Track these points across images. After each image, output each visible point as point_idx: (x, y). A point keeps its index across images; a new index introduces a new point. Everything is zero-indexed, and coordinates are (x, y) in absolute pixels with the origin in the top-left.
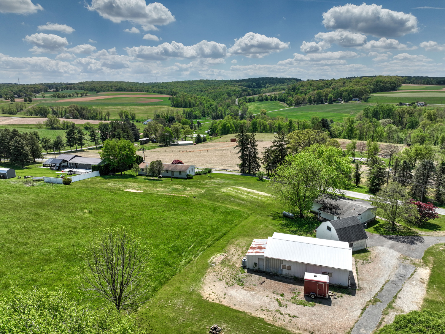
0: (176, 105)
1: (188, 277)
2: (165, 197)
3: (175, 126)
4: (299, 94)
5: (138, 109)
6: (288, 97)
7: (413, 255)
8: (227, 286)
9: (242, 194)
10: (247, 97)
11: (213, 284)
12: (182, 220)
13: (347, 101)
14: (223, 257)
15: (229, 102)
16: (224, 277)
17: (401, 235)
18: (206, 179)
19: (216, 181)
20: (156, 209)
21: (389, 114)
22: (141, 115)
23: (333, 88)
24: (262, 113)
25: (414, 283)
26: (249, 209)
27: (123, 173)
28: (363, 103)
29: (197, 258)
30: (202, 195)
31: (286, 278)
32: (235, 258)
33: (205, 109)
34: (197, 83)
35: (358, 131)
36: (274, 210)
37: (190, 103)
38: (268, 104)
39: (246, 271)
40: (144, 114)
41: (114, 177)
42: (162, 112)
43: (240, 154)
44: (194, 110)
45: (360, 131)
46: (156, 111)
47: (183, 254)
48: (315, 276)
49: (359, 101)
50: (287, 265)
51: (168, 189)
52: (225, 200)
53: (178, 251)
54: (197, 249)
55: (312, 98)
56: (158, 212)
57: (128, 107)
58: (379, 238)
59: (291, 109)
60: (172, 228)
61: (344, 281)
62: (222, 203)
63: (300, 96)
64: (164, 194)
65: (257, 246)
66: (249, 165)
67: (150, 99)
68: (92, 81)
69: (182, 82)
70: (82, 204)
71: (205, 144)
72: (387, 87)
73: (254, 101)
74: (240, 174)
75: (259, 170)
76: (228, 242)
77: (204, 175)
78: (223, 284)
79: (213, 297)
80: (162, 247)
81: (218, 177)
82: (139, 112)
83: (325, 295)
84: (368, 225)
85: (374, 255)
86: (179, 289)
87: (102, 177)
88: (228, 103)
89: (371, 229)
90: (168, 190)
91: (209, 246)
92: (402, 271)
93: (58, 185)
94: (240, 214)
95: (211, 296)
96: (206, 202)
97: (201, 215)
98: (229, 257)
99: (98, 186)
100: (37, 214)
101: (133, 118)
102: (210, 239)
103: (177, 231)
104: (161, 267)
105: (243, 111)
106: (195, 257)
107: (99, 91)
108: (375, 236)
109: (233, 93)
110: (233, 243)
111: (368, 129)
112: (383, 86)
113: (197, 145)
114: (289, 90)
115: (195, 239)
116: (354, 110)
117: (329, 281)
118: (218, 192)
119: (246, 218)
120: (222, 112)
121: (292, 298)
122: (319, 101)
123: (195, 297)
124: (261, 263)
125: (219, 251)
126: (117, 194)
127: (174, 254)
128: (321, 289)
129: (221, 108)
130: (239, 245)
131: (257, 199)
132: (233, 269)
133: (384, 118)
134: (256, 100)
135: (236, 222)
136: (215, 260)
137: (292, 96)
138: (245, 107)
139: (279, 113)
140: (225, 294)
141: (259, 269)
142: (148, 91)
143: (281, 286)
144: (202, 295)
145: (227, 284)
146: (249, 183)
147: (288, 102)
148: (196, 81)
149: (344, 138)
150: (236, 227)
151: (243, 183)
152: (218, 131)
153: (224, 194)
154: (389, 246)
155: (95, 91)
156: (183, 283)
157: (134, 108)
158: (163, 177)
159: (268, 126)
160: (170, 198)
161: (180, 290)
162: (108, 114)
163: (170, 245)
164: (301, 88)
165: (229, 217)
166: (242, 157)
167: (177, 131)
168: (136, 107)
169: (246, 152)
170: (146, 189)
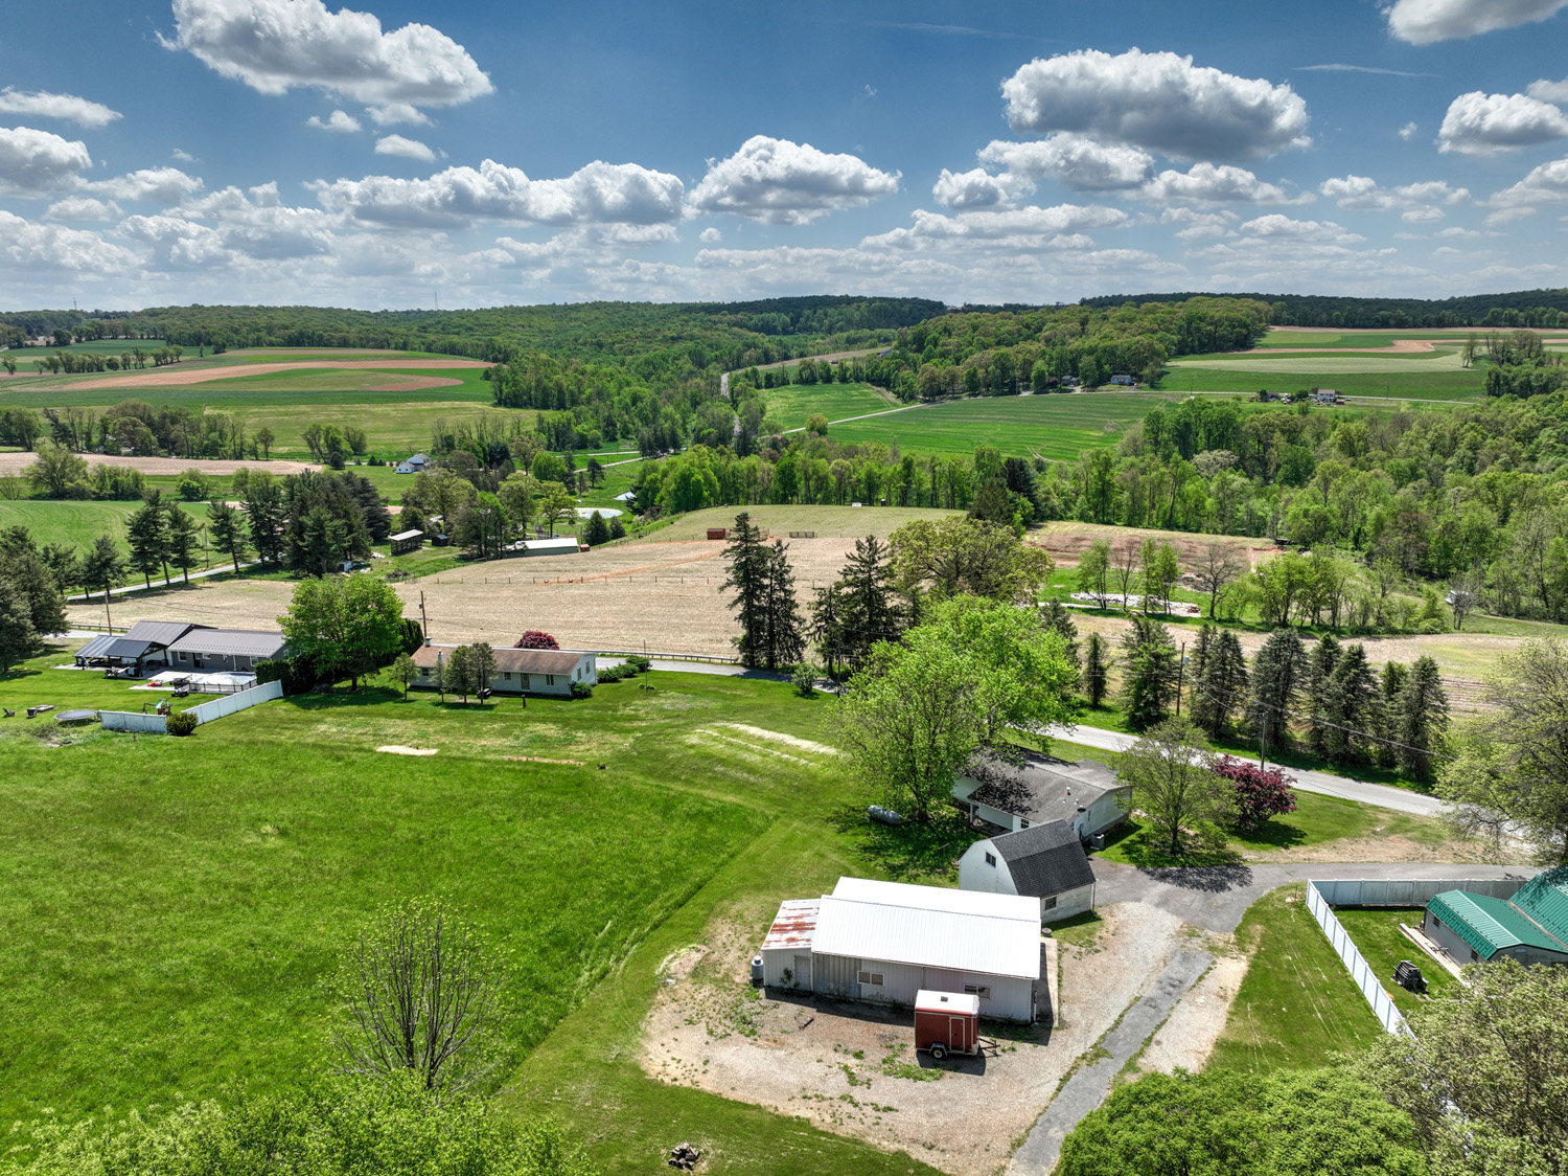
0: (511, 400)
1: (602, 1021)
2: (508, 770)
3: (513, 484)
4: (935, 361)
5: (373, 414)
6: (898, 369)
7: (1216, 922)
8: (711, 1040)
9: (748, 750)
10: (760, 368)
11: (671, 1035)
12: (570, 846)
13: (1094, 386)
14: (696, 957)
15: (698, 385)
16: (701, 1013)
17: (1191, 866)
18: (633, 695)
19: (668, 701)
20: (488, 813)
21: (1223, 432)
22: (387, 437)
23: (1048, 341)
24: (812, 429)
25: (1201, 1000)
26: (769, 799)
27: (360, 682)
28: (1146, 392)
29: (622, 965)
30: (624, 758)
31: (871, 1007)
32: (731, 958)
33: (616, 411)
34: (581, 315)
35: (1126, 494)
36: (844, 800)
37: (561, 392)
38: (834, 393)
39: (762, 992)
40: (395, 431)
41: (331, 699)
42: (462, 427)
43: (739, 609)
44: (577, 416)
45: (1132, 494)
46: (440, 425)
47: (582, 955)
48: (944, 999)
49: (1131, 384)
50: (872, 970)
51: (517, 738)
52: (697, 771)
53: (567, 946)
54: (621, 937)
55: (981, 373)
56: (493, 823)
57: (336, 407)
58: (1133, 875)
59: (910, 411)
60: (542, 875)
61: (1023, 1009)
62: (688, 782)
63: (939, 369)
64: (506, 758)
65: (792, 921)
66: (771, 643)
67: (414, 378)
68: (195, 306)
69: (529, 310)
70: (249, 806)
71: (619, 550)
72: (1222, 338)
73: (785, 382)
74: (741, 670)
75: (800, 657)
76: (711, 911)
77: (626, 680)
78: (698, 1035)
79: (674, 1070)
80: (519, 934)
81: (672, 688)
82: (379, 426)
83: (969, 1048)
84: (1105, 838)
85: (1111, 928)
86: (579, 1054)
87: (292, 701)
88: (695, 390)
89: (1115, 850)
90: (515, 743)
91: (655, 927)
92: (1176, 970)
93: (154, 738)
94: (745, 819)
95: (668, 1070)
96: (638, 782)
97: (626, 828)
98: (715, 957)
99: (285, 737)
100: (111, 847)
101: (358, 448)
102: (657, 903)
103: (557, 881)
104: (524, 996)
105: (747, 421)
106: (618, 960)
107: (224, 346)
108: (1121, 870)
109: (709, 354)
110: (723, 913)
111: (1158, 486)
112: (1209, 333)
113: (595, 552)
114: (903, 344)
115: (614, 905)
116: (1116, 416)
117: (980, 1009)
118: (675, 747)
119: (760, 832)
120: (674, 422)
121: (884, 1061)
122: (1004, 383)
123: (624, 1075)
124: (803, 968)
125: (685, 940)
126: (353, 763)
127: (558, 955)
128: (957, 1034)
129: (669, 409)
130: (742, 916)
131: (795, 765)
132: (725, 989)
133: (1210, 448)
134: (792, 378)
135: (733, 843)
136: (674, 966)
137: (914, 366)
138: (756, 407)
139: (869, 425)
140: (706, 1062)
141: (796, 985)
142: (404, 347)
143: (856, 1031)
144: (643, 1068)
145: (711, 1033)
146: (769, 706)
147: (901, 389)
148: (577, 308)
149: (1083, 518)
150: (733, 862)
151: (750, 708)
152: (662, 499)
153: (692, 752)
154: (1156, 900)
155: (209, 344)
156: (590, 1039)
157: (357, 412)
158: (495, 693)
159: (834, 478)
160: (527, 772)
161: (582, 1059)
162: (266, 438)
163: (544, 929)
164: (943, 339)
165: (711, 829)
166: (748, 618)
167: (521, 503)
168: (366, 407)
169: (759, 600)
170: (446, 740)
